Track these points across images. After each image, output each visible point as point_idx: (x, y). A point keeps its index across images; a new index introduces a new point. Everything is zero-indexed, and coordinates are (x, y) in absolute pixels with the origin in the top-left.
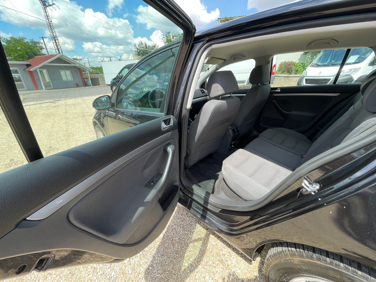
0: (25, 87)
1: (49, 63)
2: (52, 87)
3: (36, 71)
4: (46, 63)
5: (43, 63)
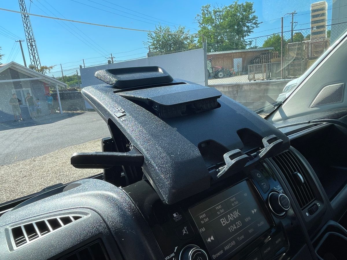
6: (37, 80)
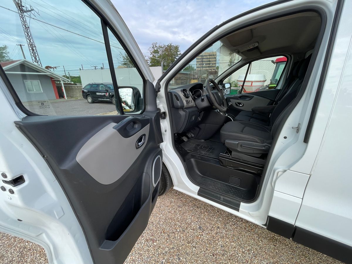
6: (46, 75)
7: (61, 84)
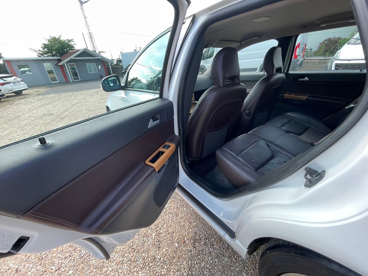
0: (58, 80)
1: (74, 57)
2: (80, 80)
3: (64, 64)
4: (72, 57)
5: (69, 58)
6: (98, 59)
7: (109, 66)
